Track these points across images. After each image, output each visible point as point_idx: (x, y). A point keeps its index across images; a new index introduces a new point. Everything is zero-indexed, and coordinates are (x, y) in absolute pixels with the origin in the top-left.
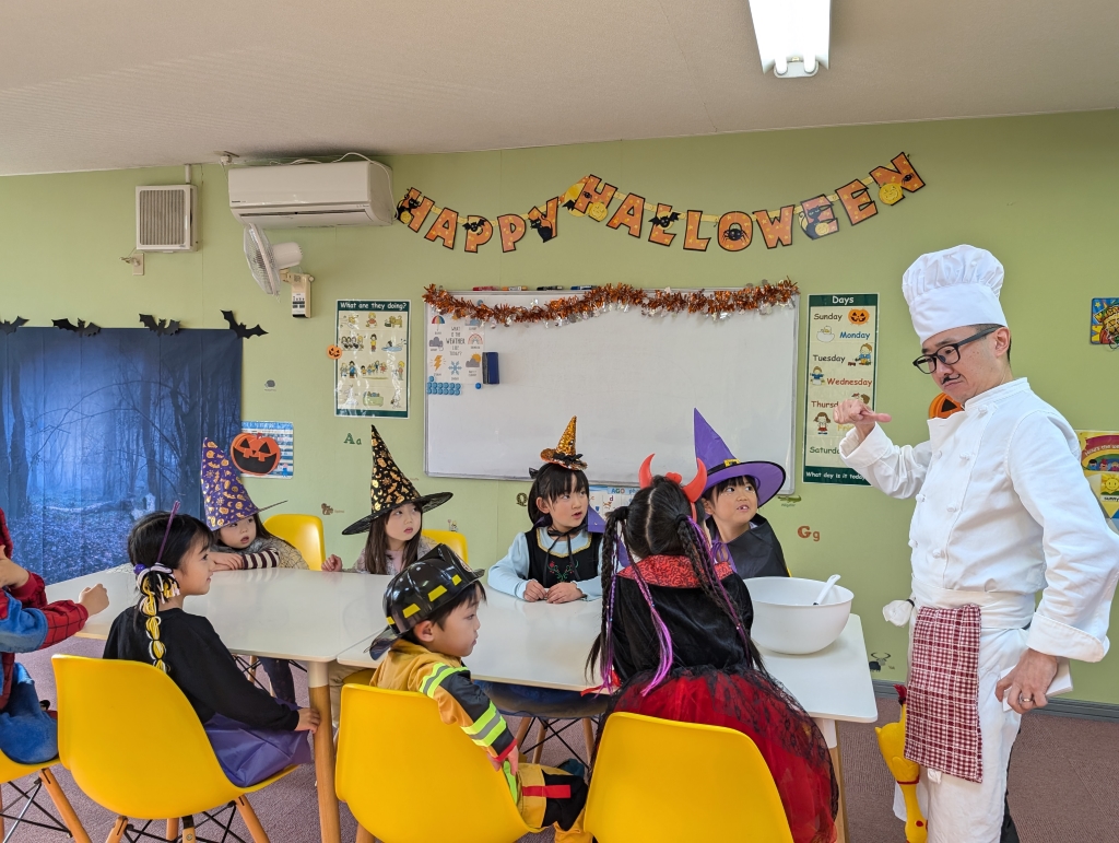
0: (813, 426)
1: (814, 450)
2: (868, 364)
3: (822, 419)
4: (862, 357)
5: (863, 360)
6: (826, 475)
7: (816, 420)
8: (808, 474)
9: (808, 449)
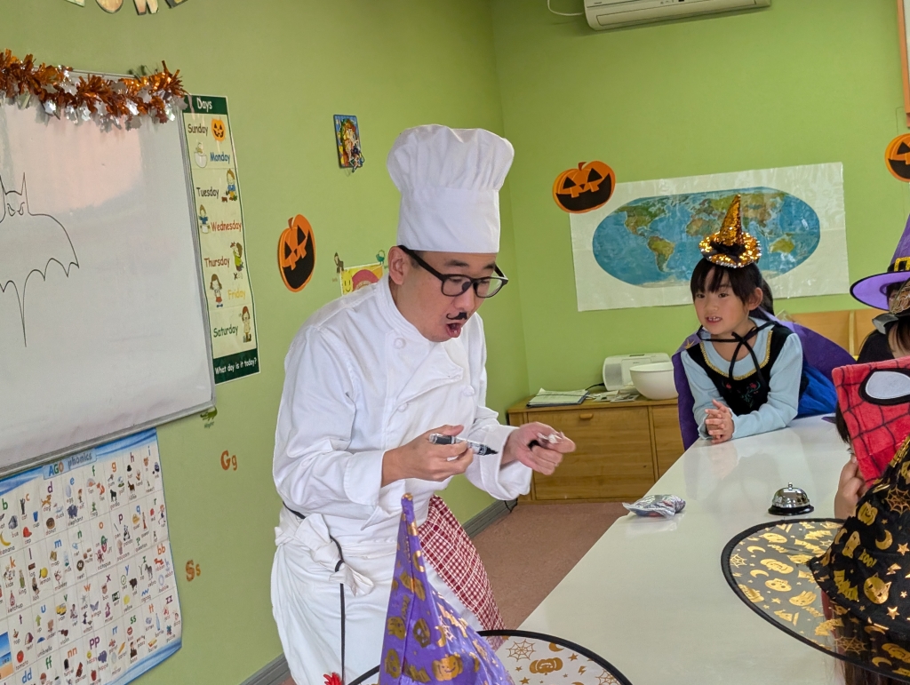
0: (211, 295)
1: (218, 334)
2: (234, 198)
3: (215, 283)
4: (231, 189)
5: (231, 194)
6: (231, 368)
7: (212, 288)
8: (217, 372)
9: (213, 334)
